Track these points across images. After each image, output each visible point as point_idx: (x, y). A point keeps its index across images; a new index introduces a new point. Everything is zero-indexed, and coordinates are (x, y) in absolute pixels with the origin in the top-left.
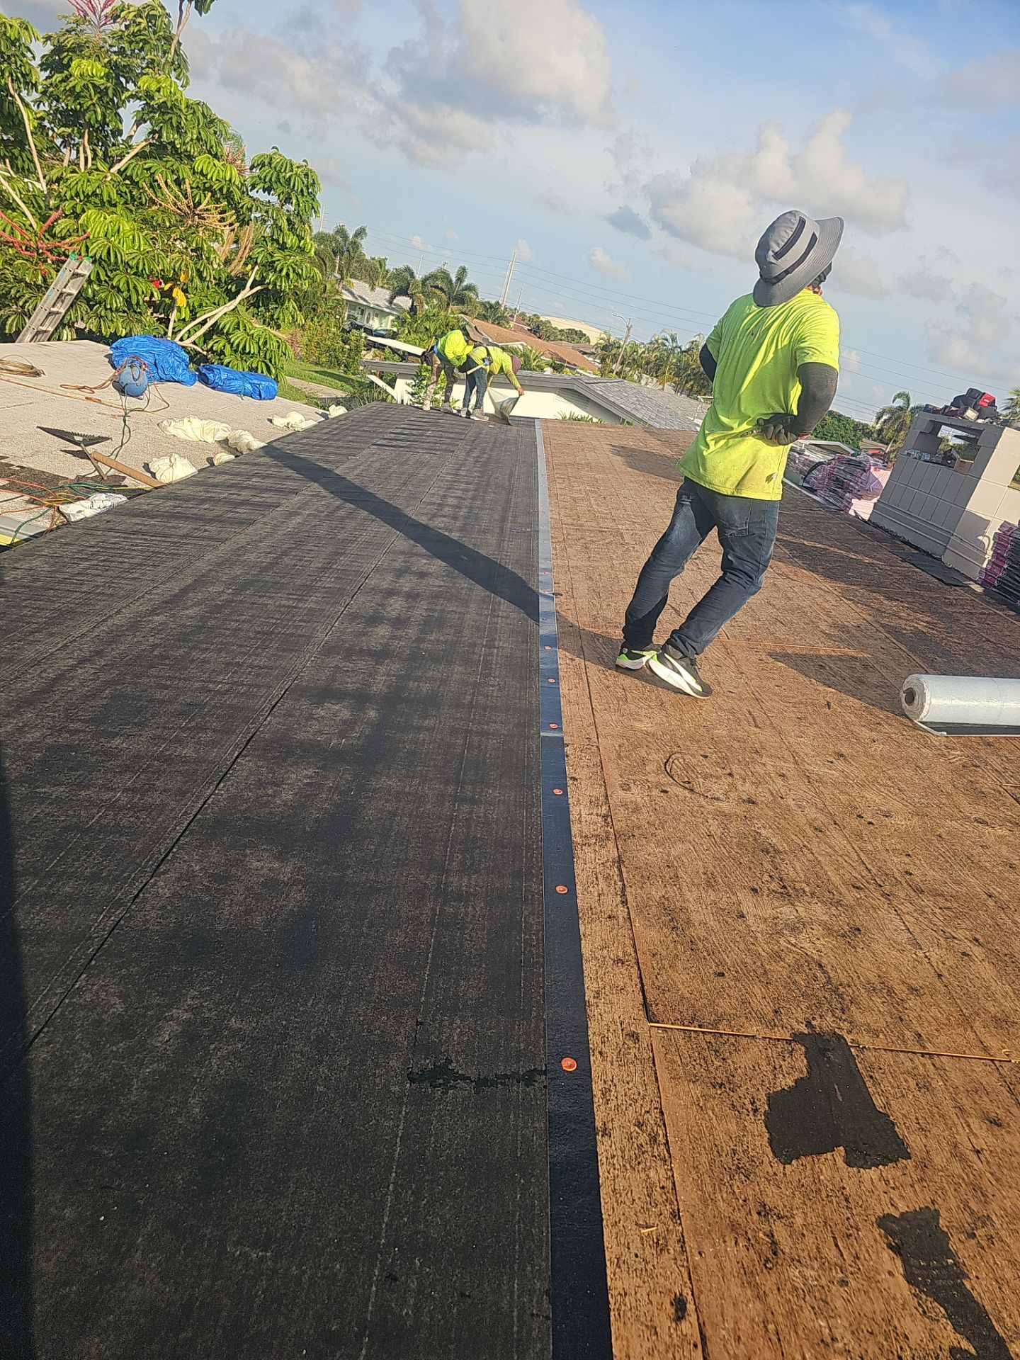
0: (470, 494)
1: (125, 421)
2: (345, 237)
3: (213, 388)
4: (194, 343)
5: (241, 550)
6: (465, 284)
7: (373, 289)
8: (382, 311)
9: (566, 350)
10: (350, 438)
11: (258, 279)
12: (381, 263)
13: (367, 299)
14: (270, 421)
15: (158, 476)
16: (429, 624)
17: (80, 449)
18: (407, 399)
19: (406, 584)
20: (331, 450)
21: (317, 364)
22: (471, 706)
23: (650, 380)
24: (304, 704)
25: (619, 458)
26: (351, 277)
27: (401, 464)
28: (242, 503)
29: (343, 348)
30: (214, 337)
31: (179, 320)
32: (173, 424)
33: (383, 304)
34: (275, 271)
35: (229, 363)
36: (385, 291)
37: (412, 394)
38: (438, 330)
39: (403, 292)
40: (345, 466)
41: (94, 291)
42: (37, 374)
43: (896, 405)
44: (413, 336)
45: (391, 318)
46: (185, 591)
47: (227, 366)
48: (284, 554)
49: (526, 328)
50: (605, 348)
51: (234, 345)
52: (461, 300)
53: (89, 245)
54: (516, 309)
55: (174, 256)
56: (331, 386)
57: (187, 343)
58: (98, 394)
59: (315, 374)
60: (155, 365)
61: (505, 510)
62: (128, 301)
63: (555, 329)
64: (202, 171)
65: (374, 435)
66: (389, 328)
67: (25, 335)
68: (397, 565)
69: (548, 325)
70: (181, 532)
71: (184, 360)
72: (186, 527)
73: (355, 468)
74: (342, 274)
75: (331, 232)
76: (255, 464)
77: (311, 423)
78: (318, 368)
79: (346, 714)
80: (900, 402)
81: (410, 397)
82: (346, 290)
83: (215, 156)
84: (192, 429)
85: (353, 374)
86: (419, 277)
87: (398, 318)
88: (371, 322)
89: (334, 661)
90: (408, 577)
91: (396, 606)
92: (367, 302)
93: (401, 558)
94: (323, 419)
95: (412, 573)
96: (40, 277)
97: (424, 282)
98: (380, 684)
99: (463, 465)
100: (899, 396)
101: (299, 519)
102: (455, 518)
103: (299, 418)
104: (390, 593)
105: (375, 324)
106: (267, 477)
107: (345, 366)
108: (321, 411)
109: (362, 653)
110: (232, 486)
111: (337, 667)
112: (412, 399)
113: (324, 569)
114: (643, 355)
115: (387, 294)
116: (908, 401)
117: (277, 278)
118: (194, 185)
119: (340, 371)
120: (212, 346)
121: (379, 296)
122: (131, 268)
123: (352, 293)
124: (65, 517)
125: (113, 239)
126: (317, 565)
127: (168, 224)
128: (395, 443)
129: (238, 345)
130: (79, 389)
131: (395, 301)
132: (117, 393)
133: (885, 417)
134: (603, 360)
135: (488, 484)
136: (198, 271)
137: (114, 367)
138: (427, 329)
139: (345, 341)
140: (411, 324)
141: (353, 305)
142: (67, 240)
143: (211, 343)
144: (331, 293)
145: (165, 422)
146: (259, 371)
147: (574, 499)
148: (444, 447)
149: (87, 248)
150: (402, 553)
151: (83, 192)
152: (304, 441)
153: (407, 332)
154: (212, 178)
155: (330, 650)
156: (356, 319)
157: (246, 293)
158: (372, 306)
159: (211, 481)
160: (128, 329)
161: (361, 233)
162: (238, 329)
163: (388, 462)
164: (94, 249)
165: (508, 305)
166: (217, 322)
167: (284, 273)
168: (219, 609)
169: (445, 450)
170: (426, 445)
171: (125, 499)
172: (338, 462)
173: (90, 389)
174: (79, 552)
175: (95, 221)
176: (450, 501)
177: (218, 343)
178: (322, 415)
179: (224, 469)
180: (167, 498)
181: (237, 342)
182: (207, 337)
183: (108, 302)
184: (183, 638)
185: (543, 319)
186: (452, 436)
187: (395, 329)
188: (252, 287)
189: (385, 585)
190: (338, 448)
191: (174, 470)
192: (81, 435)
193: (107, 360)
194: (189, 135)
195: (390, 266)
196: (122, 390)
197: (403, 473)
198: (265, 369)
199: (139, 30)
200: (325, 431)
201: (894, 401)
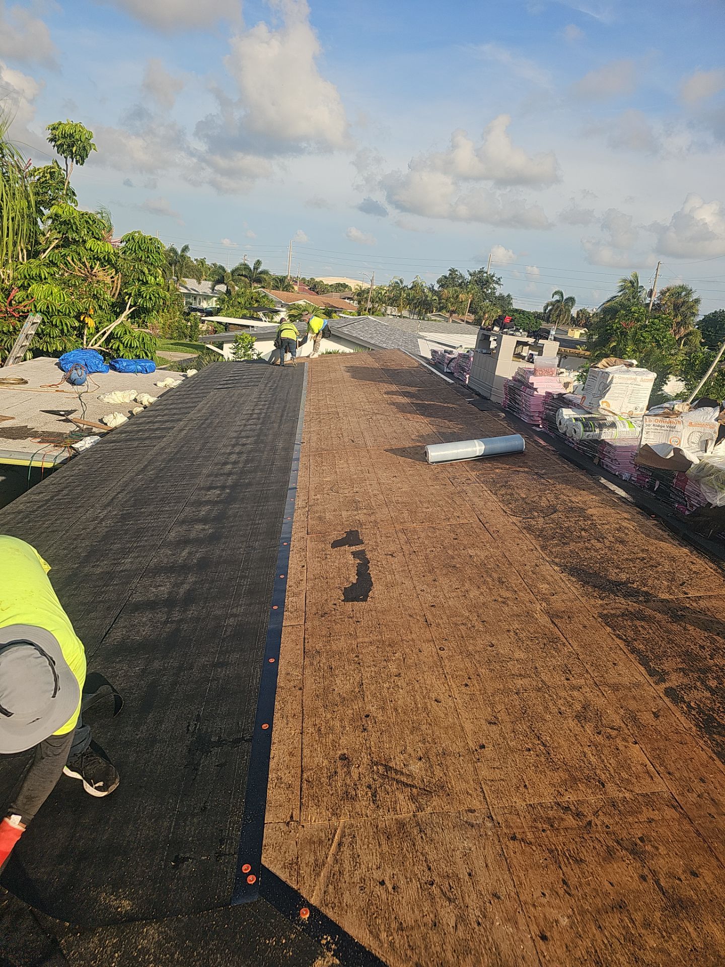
0: (266, 407)
1: (80, 399)
2: (175, 252)
3: (120, 372)
4: (100, 346)
5: (163, 448)
6: (259, 270)
7: (200, 283)
8: (208, 296)
9: (334, 299)
10: (202, 387)
11: (132, 304)
12: (202, 262)
13: (197, 289)
14: (156, 385)
15: (108, 424)
16: (247, 462)
17: (64, 418)
18: (231, 357)
19: (237, 449)
20: (193, 396)
21: (171, 339)
22: (264, 483)
23: (393, 309)
24: (203, 492)
25: (348, 373)
26: (184, 277)
27: (231, 397)
28: (157, 429)
29: (187, 326)
30: (112, 341)
31: (89, 334)
32: (106, 396)
33: (209, 292)
34: (142, 297)
35: (123, 355)
36: (208, 282)
37: (234, 354)
38: (247, 302)
39: (221, 281)
40: (202, 403)
41: (42, 329)
42: (26, 382)
43: (554, 300)
44: (231, 309)
45: (215, 299)
46: (146, 466)
47: (122, 357)
48: (182, 447)
49: (307, 288)
50: (359, 295)
51: (125, 344)
52: (259, 281)
53: (36, 304)
54: (298, 277)
55: (84, 300)
56: (182, 351)
57: (96, 347)
58: (60, 388)
59: (171, 346)
60: (86, 365)
61: (283, 411)
62: (62, 331)
63: (327, 285)
64: (91, 248)
65: (215, 383)
66: (214, 306)
67: (9, 361)
68: (232, 443)
69: (322, 283)
70: (134, 446)
71: (101, 360)
72: (136, 443)
73: (207, 403)
74: (177, 277)
76: (157, 410)
77: (179, 382)
78: (172, 341)
79: (219, 492)
80: (557, 297)
81: (233, 355)
82: (182, 286)
83: (98, 239)
84: (118, 397)
85: (195, 341)
86: (229, 270)
87: (219, 299)
88: (201, 304)
89: (212, 478)
90: (238, 447)
91: (234, 457)
92: (197, 291)
93: (234, 440)
94: (184, 378)
95: (239, 445)
96: (11, 327)
97: (233, 272)
98: (230, 482)
99: (263, 392)
100: (556, 293)
101: (185, 432)
102: (259, 419)
103: (172, 380)
104: (230, 454)
105: (204, 305)
106: (165, 415)
107: (190, 337)
108: (182, 374)
109: (222, 475)
110: (149, 423)
111: (213, 481)
112: (235, 356)
113: (201, 450)
114: (386, 295)
115: (210, 284)
116: (562, 295)
117: (144, 302)
118: (88, 258)
119: (186, 341)
120: (112, 346)
121: (205, 287)
122: (62, 312)
123: (186, 288)
124: (75, 450)
125: (48, 298)
126: (198, 448)
127: (77, 284)
128: (226, 386)
129: (127, 344)
130: (50, 386)
131: (216, 288)
132: (70, 385)
133: (549, 308)
134: (359, 303)
135: (276, 399)
136: (99, 306)
137: (63, 370)
138: (239, 303)
139: (188, 321)
140: (228, 302)
141: (188, 295)
142: (23, 304)
143: (111, 345)
144: (172, 291)
145: (102, 396)
146: (141, 357)
147: (318, 400)
148: (253, 384)
149: (35, 306)
150: (234, 438)
151: (29, 275)
152: (178, 394)
153: (226, 307)
154: (97, 251)
155: (209, 476)
156: (191, 304)
157: (127, 312)
158: (201, 293)
159: (138, 422)
160: (63, 346)
161: (185, 249)
162: (126, 334)
163: (224, 397)
164: (39, 306)
165: (293, 275)
166: (112, 332)
167: (148, 297)
168: (162, 470)
169: (254, 385)
170: (243, 385)
171: (99, 437)
172: (198, 401)
173: (56, 385)
174: (95, 460)
175: (37, 290)
176: (256, 411)
177: (115, 344)
178: (183, 376)
179: (140, 416)
180: (121, 433)
181: (126, 342)
182: (108, 341)
183: (52, 333)
184: (152, 481)
185: (317, 279)
186: (257, 376)
187: (218, 306)
188: (130, 308)
189: (228, 451)
190: (197, 394)
191: (117, 420)
192: (64, 411)
193: (57, 367)
194: (83, 232)
195: (208, 263)
196: (73, 383)
197: (231, 402)
198: (144, 355)
199: (46, 180)
200: (188, 386)
201: (553, 297)
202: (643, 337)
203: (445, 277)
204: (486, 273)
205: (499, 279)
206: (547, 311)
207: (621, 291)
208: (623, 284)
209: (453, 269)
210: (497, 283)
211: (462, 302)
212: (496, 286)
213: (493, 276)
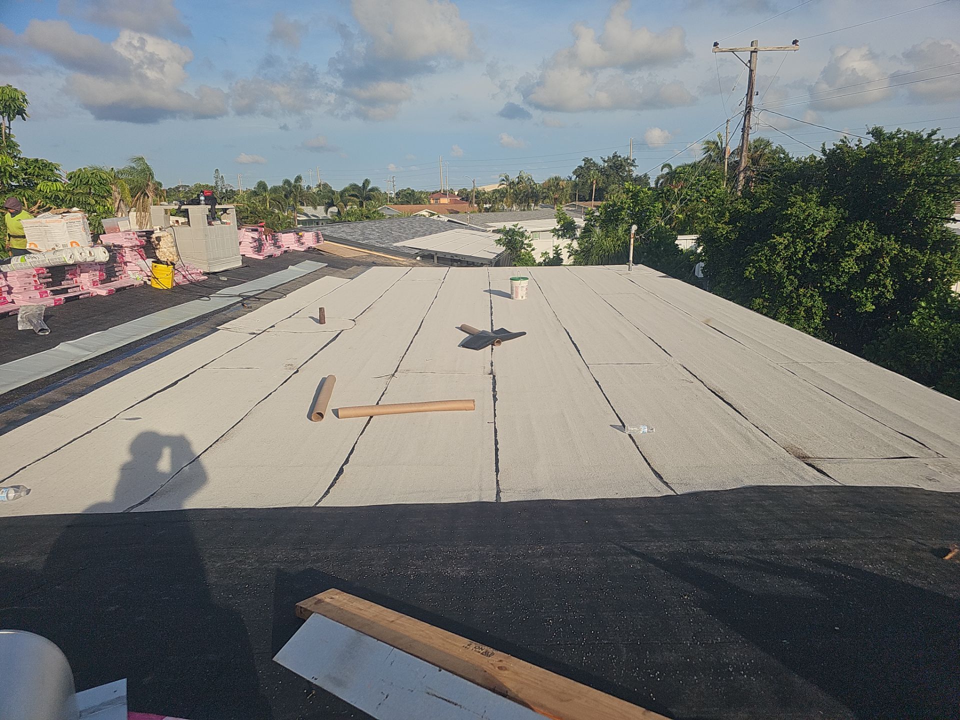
2: (290, 184)
6: (369, 188)
7: (315, 209)
13: (317, 215)
26: (301, 206)
36: (321, 206)
39: (331, 204)
75: (281, 184)
80: (666, 170)
82: (300, 214)
83: (49, 181)
86: (337, 193)
92: (317, 217)
97: (341, 195)
115: (323, 208)
116: (670, 166)
131: (329, 211)
154: (47, 191)
158: (321, 218)
161: (299, 179)
201: (662, 170)
202: (689, 195)
203: (580, 167)
204: (620, 157)
205: (633, 161)
206: (659, 185)
207: (705, 154)
208: (707, 145)
209: (587, 158)
210: (632, 165)
211: (563, 189)
212: (632, 168)
213: (627, 159)
